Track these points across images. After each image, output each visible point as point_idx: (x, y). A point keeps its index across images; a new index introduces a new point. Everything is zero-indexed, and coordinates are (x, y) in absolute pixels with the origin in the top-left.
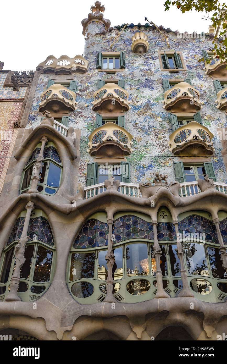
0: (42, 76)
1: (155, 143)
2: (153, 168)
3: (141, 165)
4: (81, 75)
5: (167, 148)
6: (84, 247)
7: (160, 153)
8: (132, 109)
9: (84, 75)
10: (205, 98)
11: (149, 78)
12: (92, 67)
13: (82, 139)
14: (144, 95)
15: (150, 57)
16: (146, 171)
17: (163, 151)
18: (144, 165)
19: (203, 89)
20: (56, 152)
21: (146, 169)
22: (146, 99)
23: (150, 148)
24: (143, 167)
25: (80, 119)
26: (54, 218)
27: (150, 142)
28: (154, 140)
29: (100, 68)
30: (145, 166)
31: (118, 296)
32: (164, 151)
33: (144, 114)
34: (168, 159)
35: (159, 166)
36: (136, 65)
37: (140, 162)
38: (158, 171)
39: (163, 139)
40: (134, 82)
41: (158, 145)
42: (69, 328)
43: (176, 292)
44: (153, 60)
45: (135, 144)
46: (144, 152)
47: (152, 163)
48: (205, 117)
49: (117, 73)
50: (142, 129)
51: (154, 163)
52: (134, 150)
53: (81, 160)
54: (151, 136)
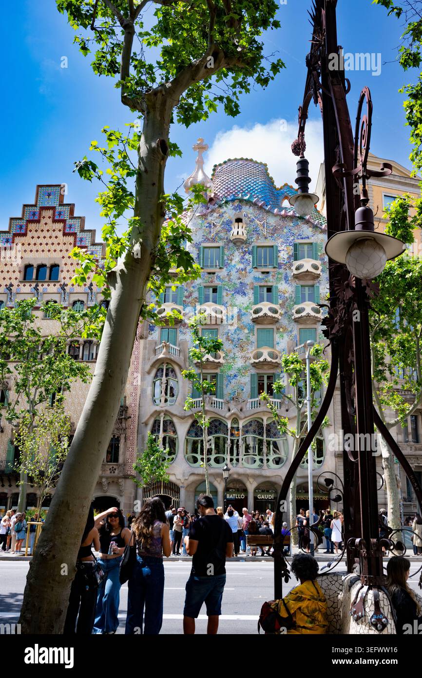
1: (240, 356)
2: (237, 377)
3: (229, 375)
5: (248, 360)
6: (193, 437)
7: (243, 365)
13: (189, 350)
14: (237, 302)
15: (247, 249)
16: (232, 379)
17: (245, 363)
18: (231, 375)
19: (286, 295)
20: (173, 371)
22: (238, 308)
23: (236, 360)
24: (230, 377)
25: (188, 330)
26: (175, 420)
27: (237, 354)
28: (239, 353)
34: (247, 371)
35: (241, 376)
37: (228, 372)
38: (240, 380)
39: (246, 352)
40: (230, 287)
41: (242, 357)
42: (187, 478)
43: (236, 464)
44: (249, 254)
45: (227, 355)
46: (232, 363)
47: (236, 374)
48: (281, 329)
49: (216, 273)
50: (233, 341)
51: (238, 373)
52: (225, 361)
54: (238, 349)
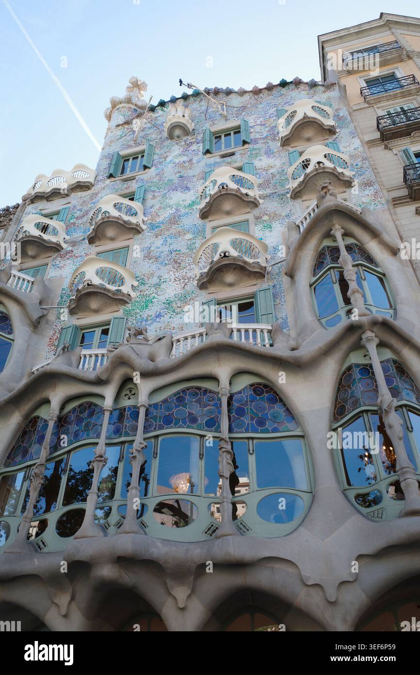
1: (173, 278)
2: (162, 318)
3: (145, 317)
4: (84, 194)
5: (191, 282)
7: (178, 292)
8: (148, 230)
9: (89, 192)
10: (270, 185)
11: (186, 175)
12: (101, 178)
13: (64, 292)
14: (171, 202)
15: (193, 140)
16: (150, 325)
17: (184, 287)
18: (148, 316)
19: (271, 171)
20: (6, 318)
21: (150, 321)
22: (173, 209)
23: (163, 286)
24: (146, 321)
25: (69, 261)
27: (166, 276)
28: (172, 273)
29: (112, 176)
30: (149, 318)
31: (42, 541)
32: (186, 286)
33: (165, 233)
34: (188, 300)
35: (173, 313)
36: (168, 159)
37: (144, 313)
38: (168, 322)
39: (187, 268)
40: (161, 186)
41: (177, 279)
44: (198, 144)
45: (142, 284)
46: (154, 295)
47: (162, 311)
48: (265, 216)
49: (137, 177)
50: (157, 259)
51: (165, 310)
52: (138, 294)
53: (56, 326)
54: (169, 267)
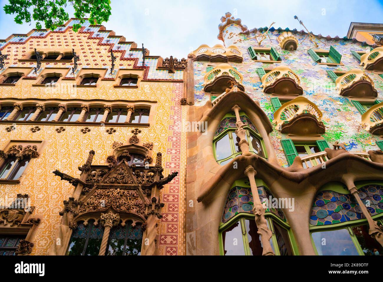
0: (196, 63)
1: (346, 124)
2: (357, 146)
4: (237, 64)
5: (362, 129)
7: (356, 133)
8: (305, 94)
9: (241, 64)
11: (310, 70)
12: (247, 58)
14: (312, 82)
15: (301, 53)
18: (344, 143)
21: (349, 147)
28: (343, 121)
29: (255, 59)
30: (346, 145)
32: (360, 131)
33: (321, 98)
34: (368, 139)
35: (362, 145)
36: (291, 59)
38: (363, 149)
39: (352, 121)
41: (350, 126)
45: (325, 124)
46: (339, 131)
49: (275, 63)
51: (355, 142)
53: (272, 137)
54: (339, 117)
